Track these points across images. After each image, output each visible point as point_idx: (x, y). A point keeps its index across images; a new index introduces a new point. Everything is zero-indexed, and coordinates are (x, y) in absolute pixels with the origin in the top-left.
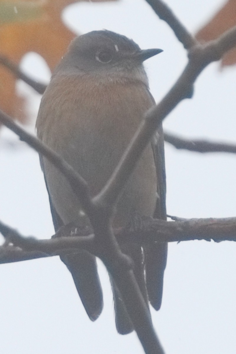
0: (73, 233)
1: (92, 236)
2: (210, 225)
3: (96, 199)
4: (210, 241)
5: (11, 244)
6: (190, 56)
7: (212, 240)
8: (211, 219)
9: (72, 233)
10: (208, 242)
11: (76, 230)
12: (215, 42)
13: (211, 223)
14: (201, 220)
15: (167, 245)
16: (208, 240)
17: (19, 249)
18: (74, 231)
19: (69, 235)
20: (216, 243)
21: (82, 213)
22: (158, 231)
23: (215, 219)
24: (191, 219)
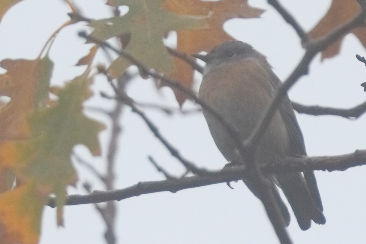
3: (246, 142)
8: (325, 157)
11: (237, 165)
16: (324, 170)
18: (235, 166)
20: (329, 172)
22: (291, 165)
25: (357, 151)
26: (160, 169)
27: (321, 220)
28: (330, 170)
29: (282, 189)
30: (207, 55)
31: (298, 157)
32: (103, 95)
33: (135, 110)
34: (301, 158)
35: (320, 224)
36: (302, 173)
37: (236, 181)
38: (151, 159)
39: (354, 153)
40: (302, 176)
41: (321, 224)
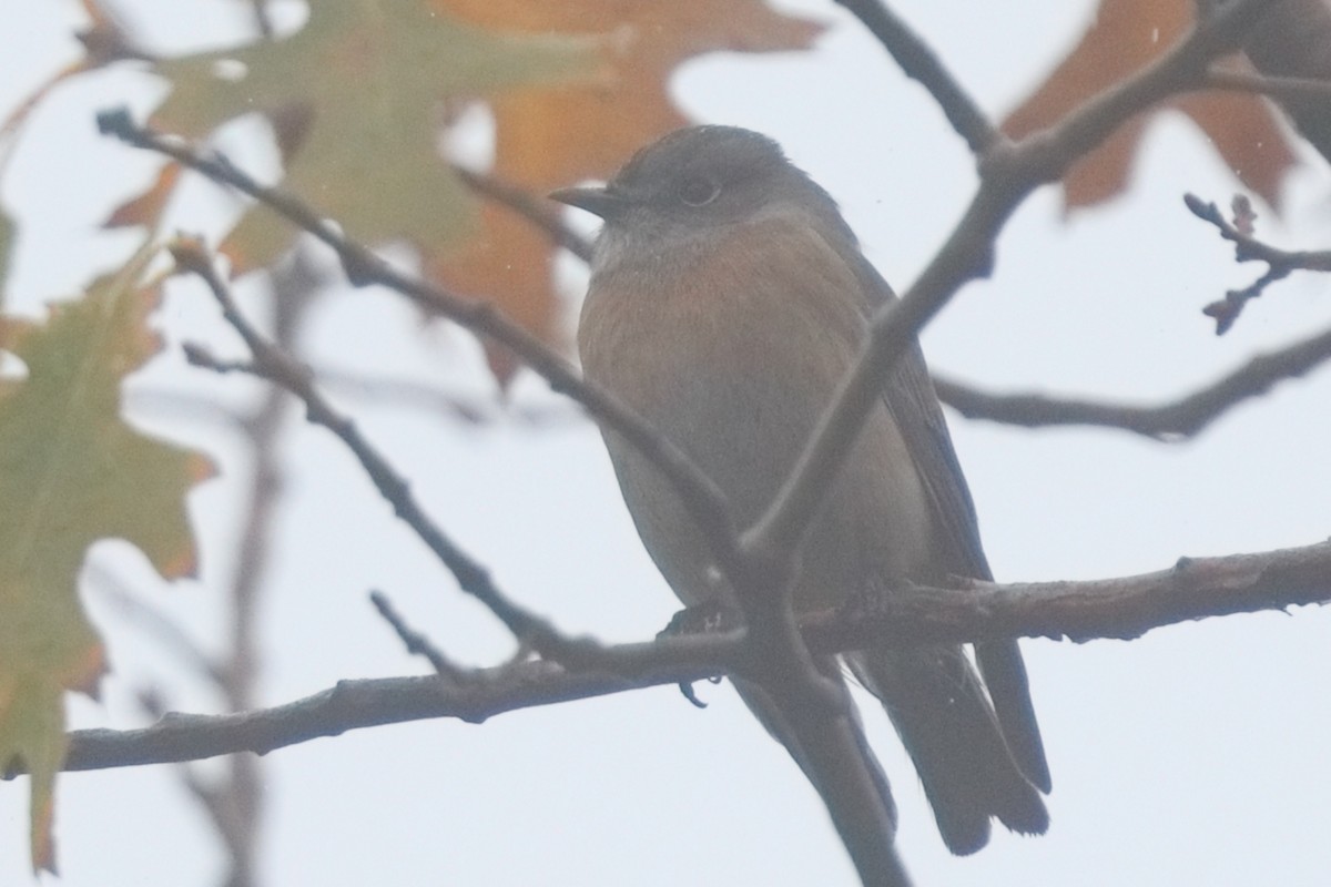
0: (711, 625)
1: (739, 633)
2: (1060, 598)
3: (749, 538)
4: (1060, 639)
5: (535, 657)
6: (984, 171)
7: (1065, 637)
8: (1062, 585)
9: (709, 625)
10: (1055, 643)
11: (719, 617)
12: (1049, 133)
13: (1062, 593)
14: (1039, 587)
15: (1017, 644)
16: (1056, 637)
17: (556, 667)
18: (712, 620)
19: (701, 629)
20: (1075, 645)
21: (714, 574)
22: (928, 617)
23: (1072, 582)
24: (1013, 585)
25: (1183, 563)
26: (416, 644)
27: (1031, 819)
28: (1079, 637)
29: (883, 702)
30: (609, 191)
31: (957, 586)
32: (197, 356)
33: (319, 414)
34: (968, 588)
35: (1026, 834)
36: (969, 650)
37: (713, 679)
38: (380, 604)
39: (1171, 570)
40: (967, 661)
41: (1030, 832)
